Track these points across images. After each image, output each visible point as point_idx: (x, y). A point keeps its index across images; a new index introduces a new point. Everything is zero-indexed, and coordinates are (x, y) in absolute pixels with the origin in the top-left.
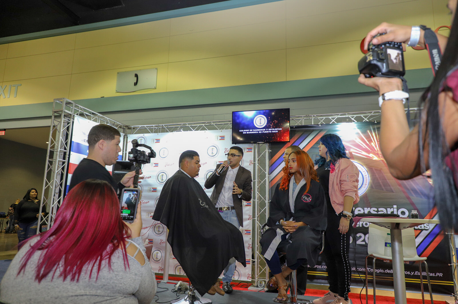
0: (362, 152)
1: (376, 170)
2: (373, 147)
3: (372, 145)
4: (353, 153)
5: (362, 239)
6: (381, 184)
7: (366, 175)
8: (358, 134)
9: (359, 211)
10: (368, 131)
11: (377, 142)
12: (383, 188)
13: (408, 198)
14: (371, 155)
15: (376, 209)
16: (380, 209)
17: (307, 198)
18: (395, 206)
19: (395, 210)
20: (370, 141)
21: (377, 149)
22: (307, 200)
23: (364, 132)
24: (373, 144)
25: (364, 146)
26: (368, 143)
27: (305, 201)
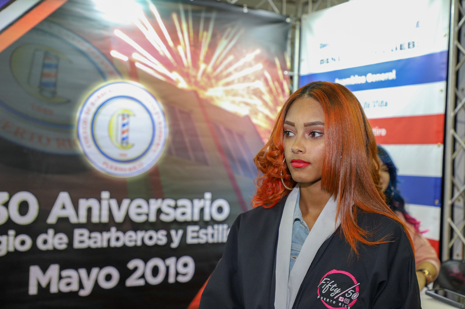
0: (156, 65)
1: (182, 112)
2: (180, 57)
3: (178, 53)
4: (137, 65)
5: (138, 273)
6: (188, 145)
7: (160, 123)
8: (150, 16)
9: (139, 207)
10: (175, 16)
11: (191, 46)
12: (191, 153)
13: (232, 178)
14: (175, 76)
15: (172, 203)
16: (181, 202)
17: (338, 291)
18: (208, 196)
19: (208, 203)
20: (176, 40)
21: (188, 62)
22: (341, 299)
23: (166, 16)
24: (180, 49)
25: (162, 49)
26: (171, 43)
27: (329, 303)
